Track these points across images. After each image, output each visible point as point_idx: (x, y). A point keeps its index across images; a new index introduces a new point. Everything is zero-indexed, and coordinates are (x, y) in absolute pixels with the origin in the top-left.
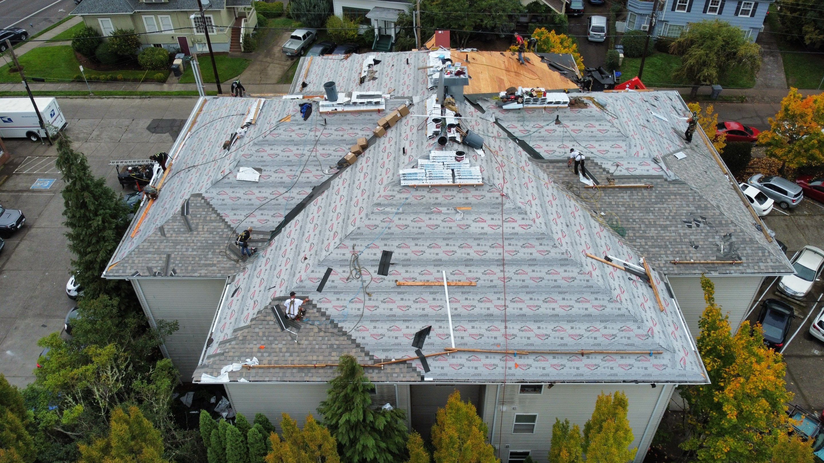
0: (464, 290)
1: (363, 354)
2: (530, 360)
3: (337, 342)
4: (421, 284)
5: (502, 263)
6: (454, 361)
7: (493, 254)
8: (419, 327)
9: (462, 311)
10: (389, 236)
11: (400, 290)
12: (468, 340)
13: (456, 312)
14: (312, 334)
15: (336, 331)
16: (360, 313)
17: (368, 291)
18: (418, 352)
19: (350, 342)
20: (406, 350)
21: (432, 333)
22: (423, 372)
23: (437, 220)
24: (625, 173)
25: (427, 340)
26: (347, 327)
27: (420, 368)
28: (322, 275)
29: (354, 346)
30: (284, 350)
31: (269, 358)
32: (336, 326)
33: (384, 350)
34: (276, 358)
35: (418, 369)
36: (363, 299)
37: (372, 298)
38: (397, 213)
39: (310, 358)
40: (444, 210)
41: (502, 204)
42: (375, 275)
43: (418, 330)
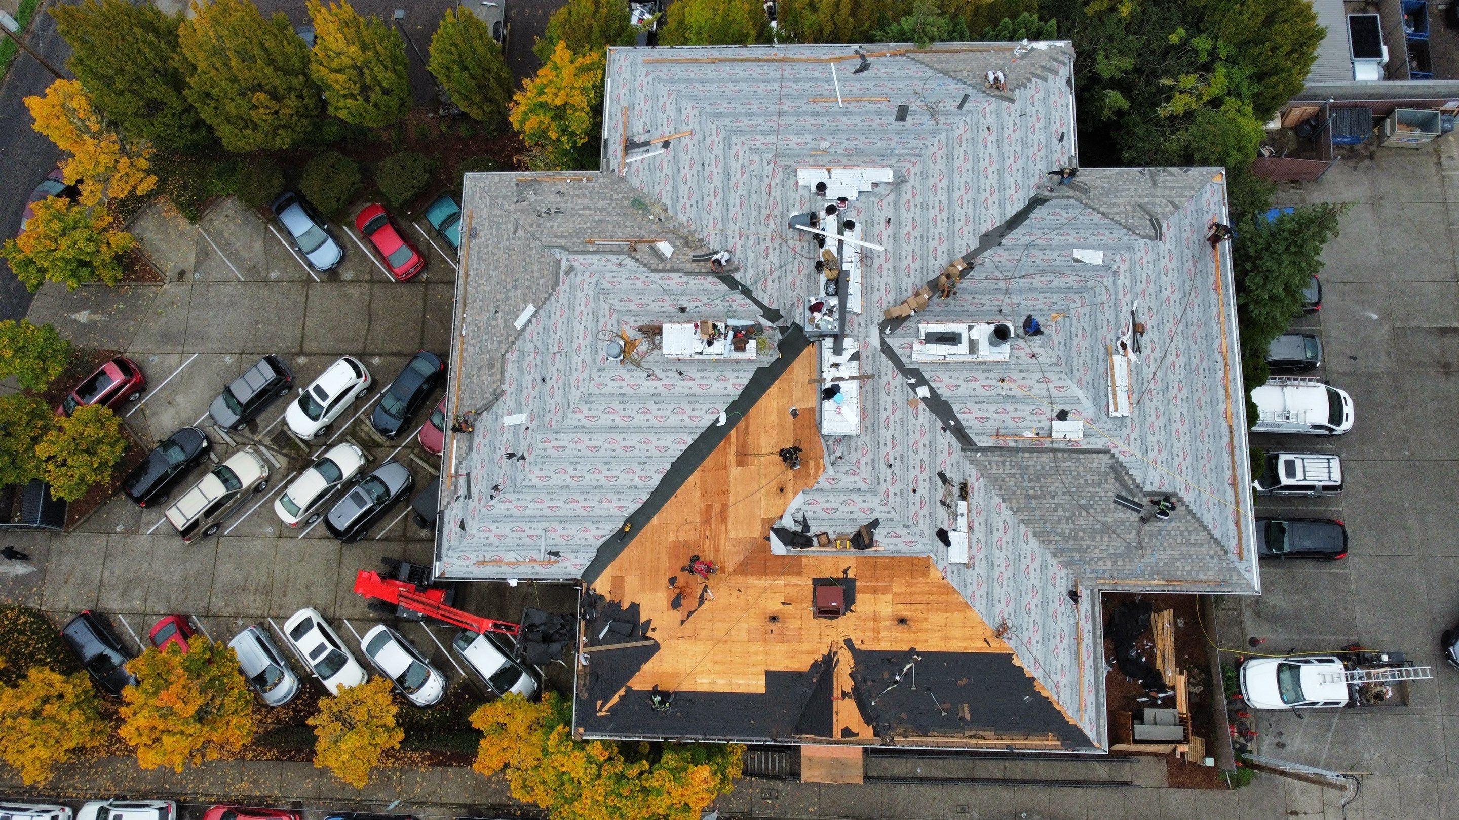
0: (821, 96)
1: (915, 58)
2: (764, 57)
5: (781, 114)
7: (790, 120)
8: (865, 74)
9: (824, 84)
10: (900, 132)
11: (886, 96)
12: (818, 68)
13: (830, 83)
17: (918, 96)
18: (865, 60)
19: (930, 65)
20: (877, 61)
21: (853, 71)
22: (861, 50)
24: (613, 258)
25: (857, 66)
28: (968, 105)
29: (926, 63)
32: (946, 74)
33: (896, 61)
35: (865, 51)
36: (922, 90)
40: (840, 151)
42: (911, 105)
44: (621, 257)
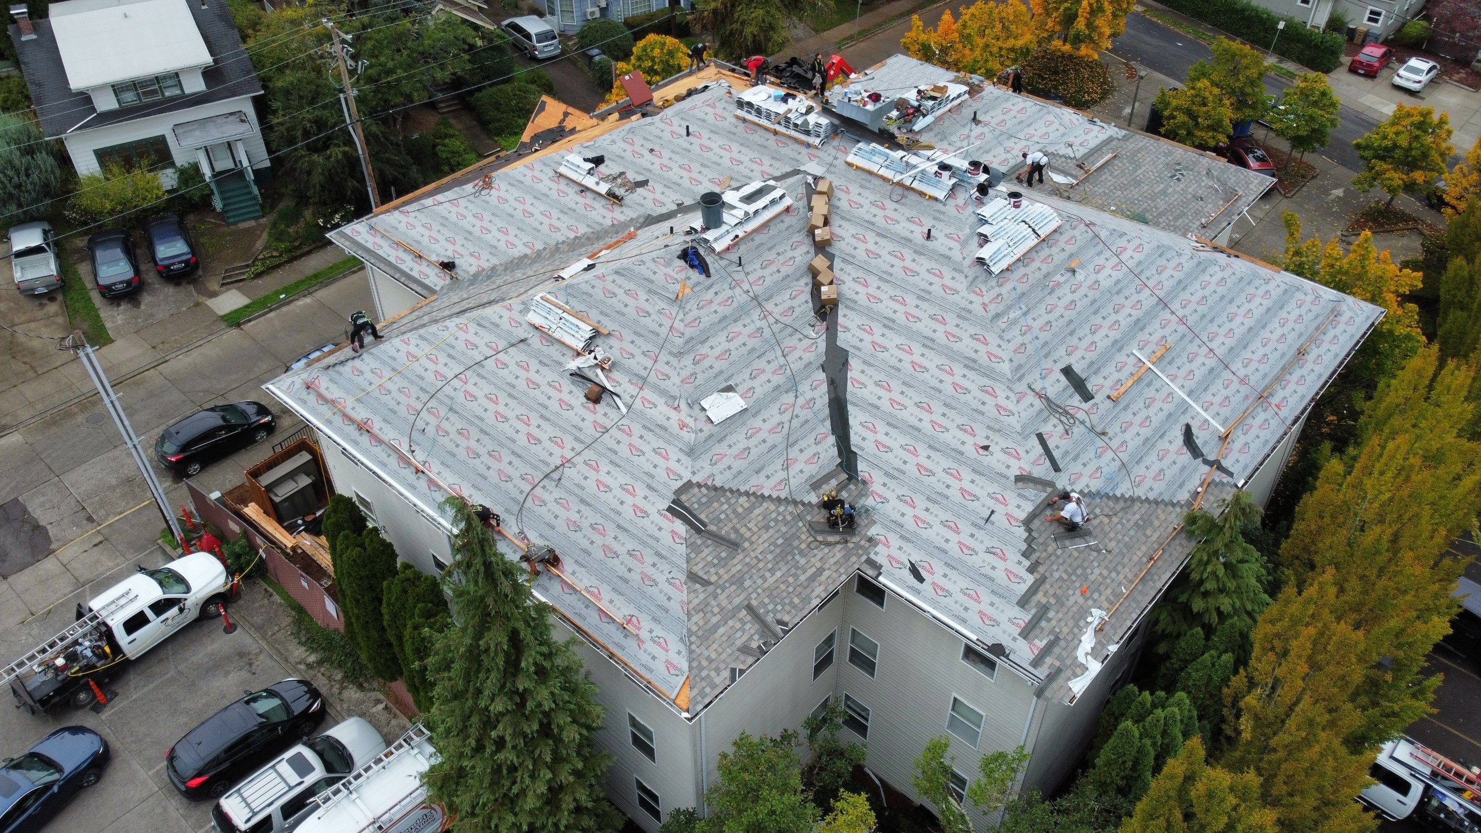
1: (1170, 508)
4: (1130, 382)
5: (1163, 303)
6: (1237, 445)
7: (1146, 299)
8: (1178, 433)
9: (1189, 384)
10: (1046, 350)
11: (1122, 406)
16: (1118, 463)
17: (1099, 429)
18: (1206, 462)
19: (1147, 505)
20: (1196, 470)
21: (1194, 430)
22: (1230, 479)
23: (1066, 294)
24: (1084, 150)
25: (1199, 442)
26: (1124, 489)
27: (1226, 479)
28: (1039, 449)
29: (1154, 506)
30: (1105, 573)
31: (1103, 598)
32: (1116, 499)
33: (1181, 486)
34: (1109, 591)
36: (1103, 444)
37: (1111, 434)
40: (1059, 278)
41: (1097, 236)
42: (1085, 406)
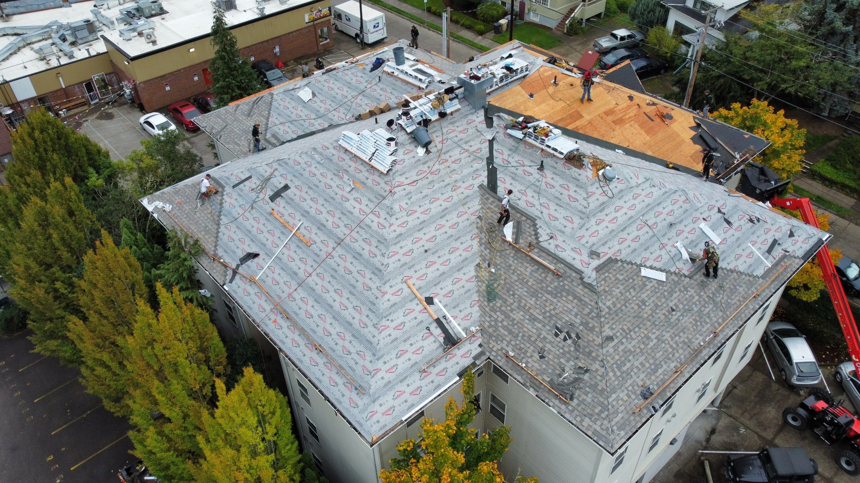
0: (300, 244)
1: (214, 245)
2: (284, 324)
3: (210, 227)
4: (282, 221)
5: (340, 242)
6: (249, 288)
7: (342, 231)
8: (254, 250)
9: (285, 258)
10: (299, 175)
11: (268, 217)
12: (269, 281)
13: (281, 256)
14: (205, 212)
15: (217, 219)
16: (237, 216)
17: (254, 205)
18: (238, 266)
19: (215, 232)
20: (234, 260)
21: (256, 260)
22: (228, 281)
23: (335, 182)
24: (552, 248)
25: (249, 262)
26: (224, 220)
27: (228, 278)
28: (243, 178)
29: (215, 235)
30: (186, 212)
31: (176, 211)
32: (219, 216)
33: (225, 251)
34: (179, 214)
35: (227, 277)
36: (247, 208)
37: (252, 212)
38: (318, 163)
39: (191, 226)
40: (346, 177)
41: (384, 198)
42: (267, 198)
43: (251, 251)
44: (544, 245)
